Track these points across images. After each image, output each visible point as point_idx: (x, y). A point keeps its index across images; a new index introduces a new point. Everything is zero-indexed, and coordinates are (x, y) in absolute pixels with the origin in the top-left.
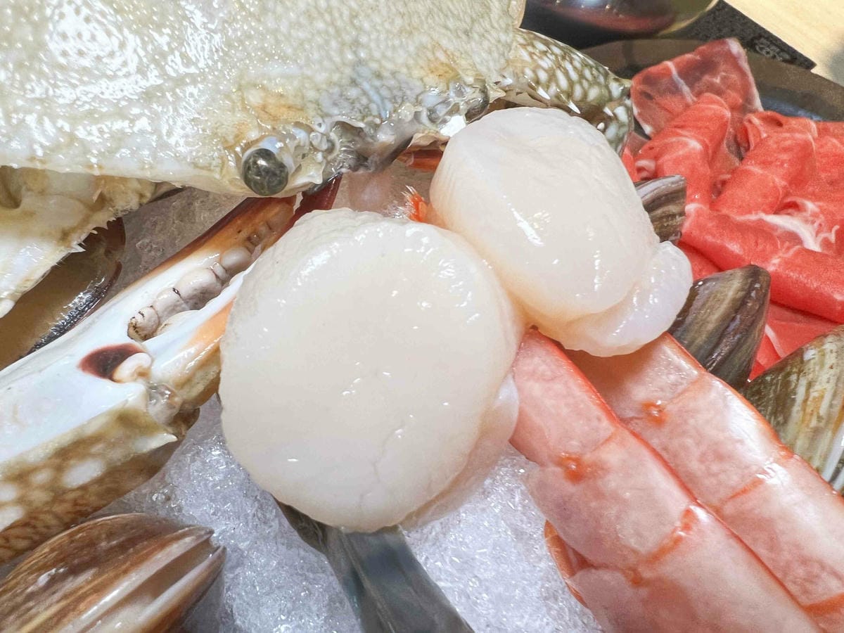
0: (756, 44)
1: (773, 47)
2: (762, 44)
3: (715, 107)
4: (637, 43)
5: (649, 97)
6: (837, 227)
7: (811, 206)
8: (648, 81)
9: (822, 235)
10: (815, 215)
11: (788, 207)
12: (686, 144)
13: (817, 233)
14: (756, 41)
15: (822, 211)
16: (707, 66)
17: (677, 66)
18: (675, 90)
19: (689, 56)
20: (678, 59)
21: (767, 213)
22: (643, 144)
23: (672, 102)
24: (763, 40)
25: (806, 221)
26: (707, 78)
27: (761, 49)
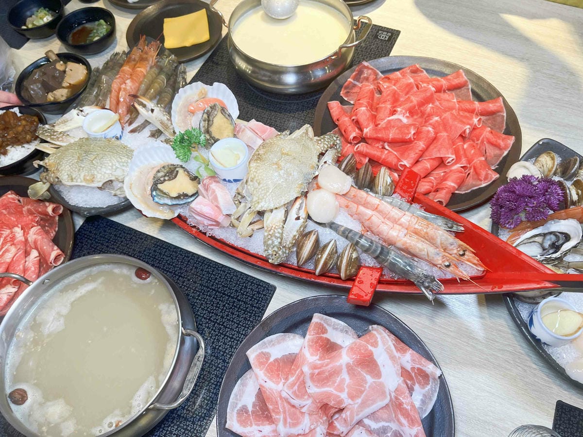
0: (378, 35)
1: (384, 33)
2: (380, 34)
3: (367, 88)
4: (338, 78)
5: (348, 92)
6: (408, 112)
7: (399, 109)
8: (346, 88)
9: (405, 116)
10: (401, 111)
11: (393, 112)
12: (361, 110)
13: (403, 117)
14: (378, 34)
15: (403, 109)
16: (360, 72)
17: (352, 78)
18: (354, 86)
19: (354, 74)
20: (352, 76)
21: (389, 117)
22: (353, 108)
23: (355, 90)
24: (380, 32)
25: (399, 114)
26: (362, 76)
27: (380, 36)
